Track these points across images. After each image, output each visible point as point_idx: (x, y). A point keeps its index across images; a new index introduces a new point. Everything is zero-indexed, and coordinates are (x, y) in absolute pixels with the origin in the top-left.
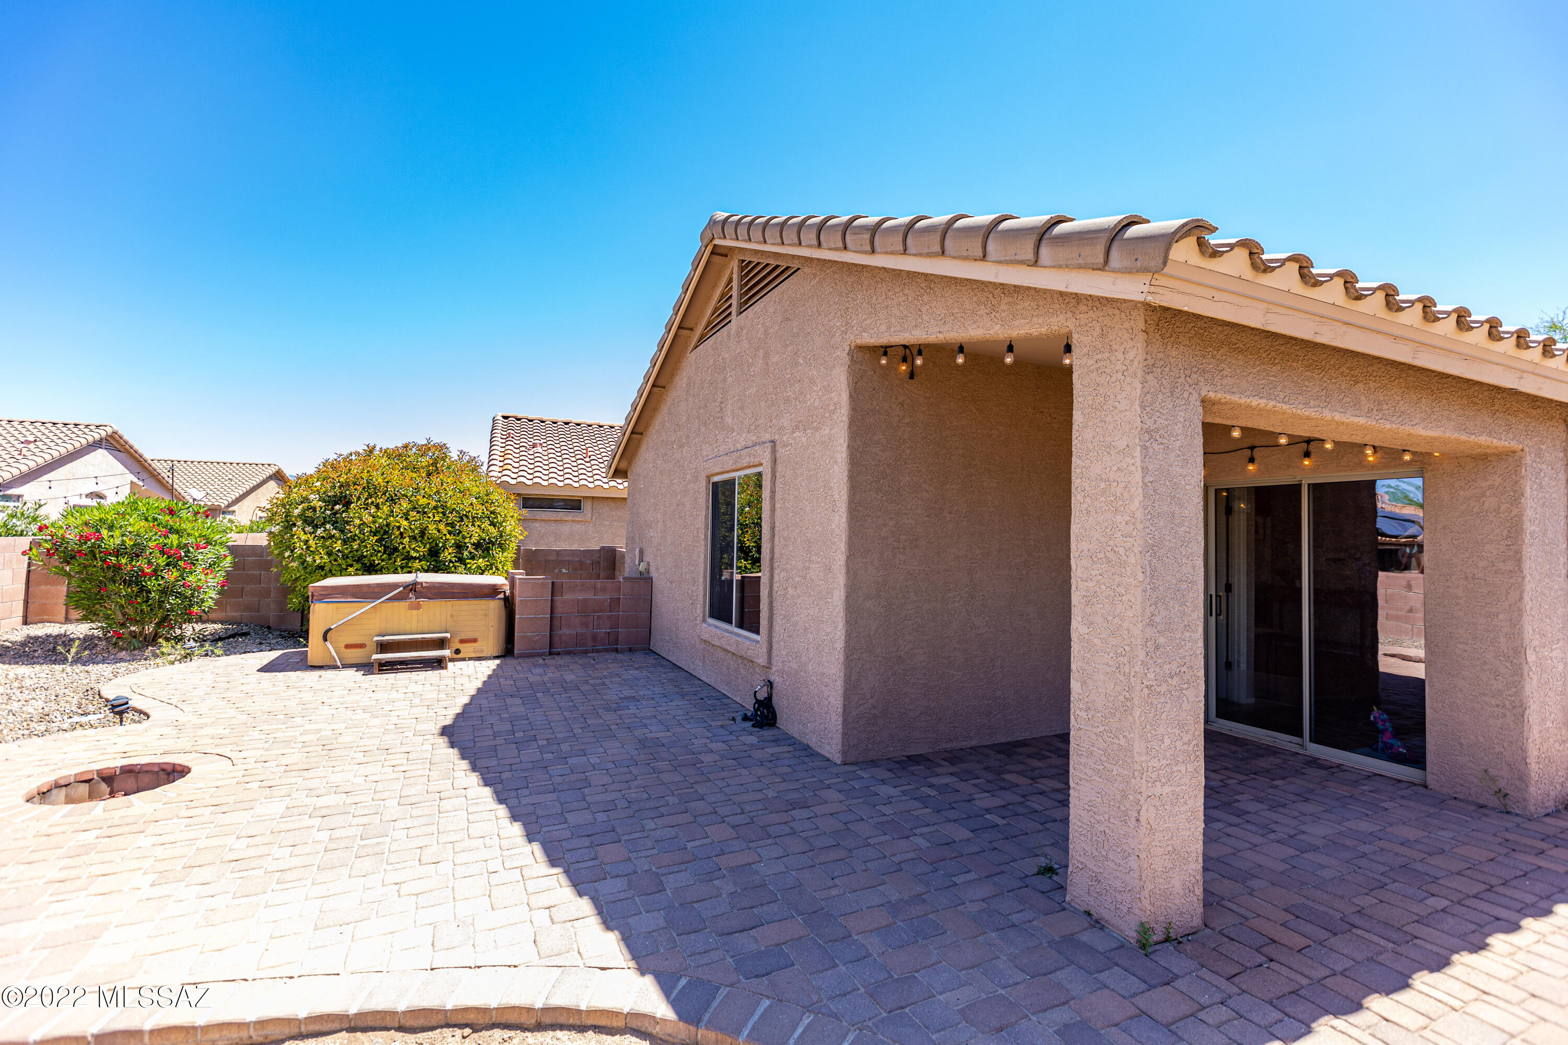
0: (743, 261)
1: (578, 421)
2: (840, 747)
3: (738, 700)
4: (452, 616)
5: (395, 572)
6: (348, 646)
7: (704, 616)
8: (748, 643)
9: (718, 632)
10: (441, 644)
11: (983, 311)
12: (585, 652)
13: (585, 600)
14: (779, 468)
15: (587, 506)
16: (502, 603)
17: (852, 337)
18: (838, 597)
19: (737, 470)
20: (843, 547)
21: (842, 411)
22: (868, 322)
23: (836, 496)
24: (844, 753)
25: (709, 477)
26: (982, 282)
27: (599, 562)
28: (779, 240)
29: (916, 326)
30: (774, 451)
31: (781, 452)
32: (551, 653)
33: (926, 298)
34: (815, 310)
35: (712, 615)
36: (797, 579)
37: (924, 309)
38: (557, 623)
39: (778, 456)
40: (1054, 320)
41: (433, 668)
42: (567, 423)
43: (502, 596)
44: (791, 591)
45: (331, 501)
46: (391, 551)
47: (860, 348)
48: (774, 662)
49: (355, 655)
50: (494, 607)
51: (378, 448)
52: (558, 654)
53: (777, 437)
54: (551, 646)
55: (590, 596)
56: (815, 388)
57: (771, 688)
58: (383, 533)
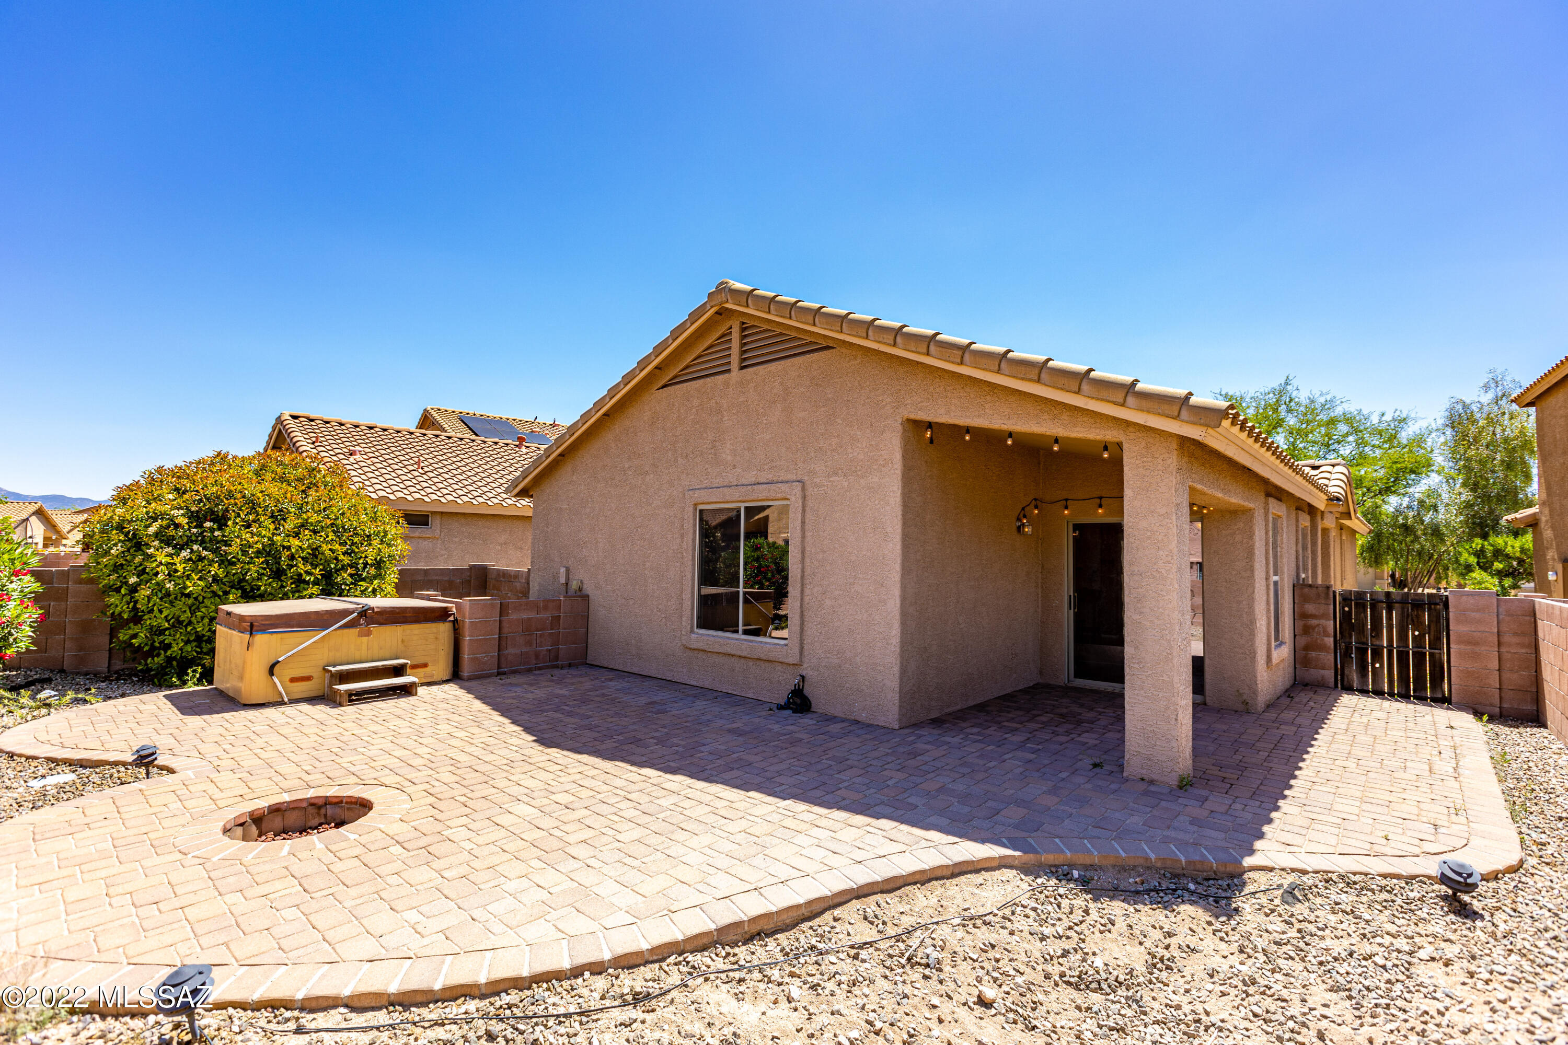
0: (744, 323)
1: (385, 426)
2: (897, 716)
3: (750, 695)
4: (403, 641)
5: (285, 597)
6: (292, 680)
7: (692, 627)
8: (768, 646)
9: (718, 640)
10: (398, 671)
11: (1046, 416)
12: (529, 671)
13: (529, 619)
14: (810, 503)
15: (435, 522)
16: (451, 624)
17: (906, 413)
18: (894, 604)
19: (744, 502)
20: (897, 567)
21: (895, 466)
22: (924, 404)
23: (889, 529)
24: (900, 720)
25: (696, 505)
26: (1047, 399)
27: (470, 581)
28: (839, 329)
29: (979, 416)
30: (804, 489)
31: (810, 491)
32: (499, 674)
33: (988, 398)
34: (856, 383)
35: (700, 626)
36: (837, 593)
37: (987, 406)
38: (503, 643)
39: (808, 493)
40: (1109, 433)
41: (400, 696)
42: (371, 428)
43: (452, 618)
44: (828, 602)
45: (197, 518)
46: (278, 574)
47: (909, 420)
48: (806, 660)
49: (301, 689)
50: (443, 629)
51: (230, 456)
52: (504, 673)
53: (806, 478)
54: (499, 667)
55: (532, 615)
56: (859, 445)
57: (803, 681)
58: (270, 553)
